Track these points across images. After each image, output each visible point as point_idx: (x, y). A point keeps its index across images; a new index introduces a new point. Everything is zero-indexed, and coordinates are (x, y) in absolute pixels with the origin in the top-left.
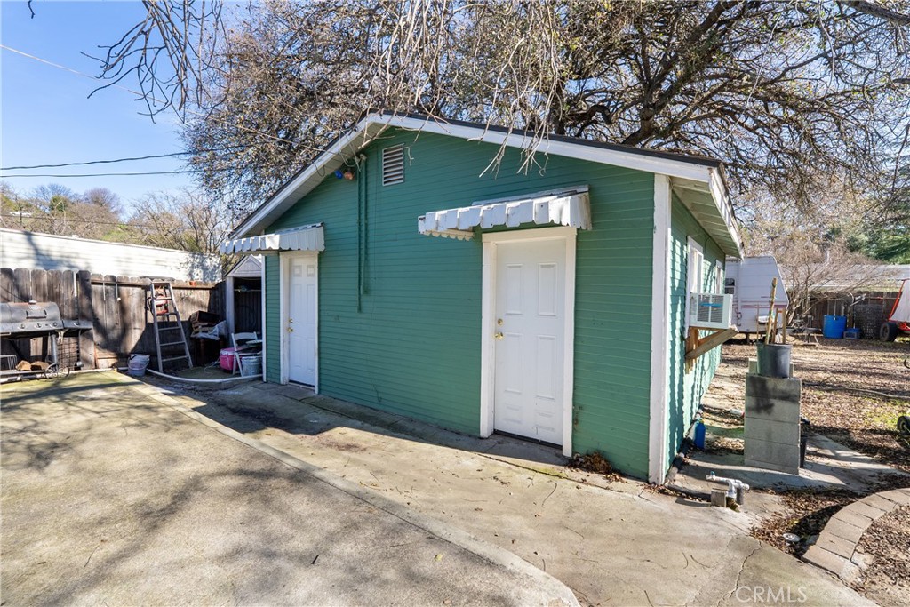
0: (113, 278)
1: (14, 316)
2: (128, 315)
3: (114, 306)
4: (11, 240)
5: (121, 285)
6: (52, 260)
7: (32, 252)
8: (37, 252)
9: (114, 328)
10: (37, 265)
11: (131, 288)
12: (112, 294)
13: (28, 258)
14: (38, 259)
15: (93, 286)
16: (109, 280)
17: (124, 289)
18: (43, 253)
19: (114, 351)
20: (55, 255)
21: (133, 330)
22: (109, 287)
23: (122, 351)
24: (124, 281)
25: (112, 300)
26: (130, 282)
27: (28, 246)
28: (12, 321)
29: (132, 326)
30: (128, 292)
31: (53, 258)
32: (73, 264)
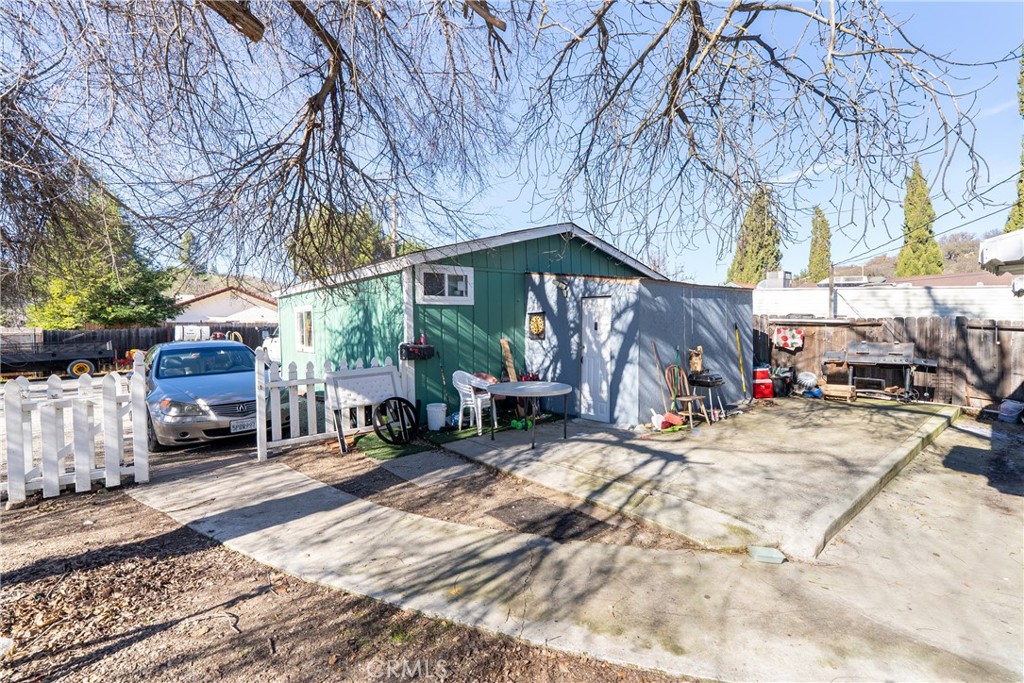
0: (993, 322)
1: (881, 352)
2: (1008, 359)
3: (993, 349)
4: (915, 295)
5: (1000, 329)
6: (947, 308)
7: (930, 302)
8: (935, 303)
9: (991, 371)
10: (934, 313)
11: (1013, 332)
12: (991, 338)
13: (927, 307)
14: (936, 308)
15: (969, 330)
16: (989, 324)
17: (1004, 334)
18: (940, 302)
19: (989, 393)
20: (950, 304)
21: (1012, 375)
22: (987, 332)
23: (998, 395)
24: (1005, 326)
25: (990, 344)
26: (1012, 326)
27: (928, 298)
28: (880, 356)
29: (1012, 371)
30: (1010, 337)
31: (949, 306)
32: (966, 310)
